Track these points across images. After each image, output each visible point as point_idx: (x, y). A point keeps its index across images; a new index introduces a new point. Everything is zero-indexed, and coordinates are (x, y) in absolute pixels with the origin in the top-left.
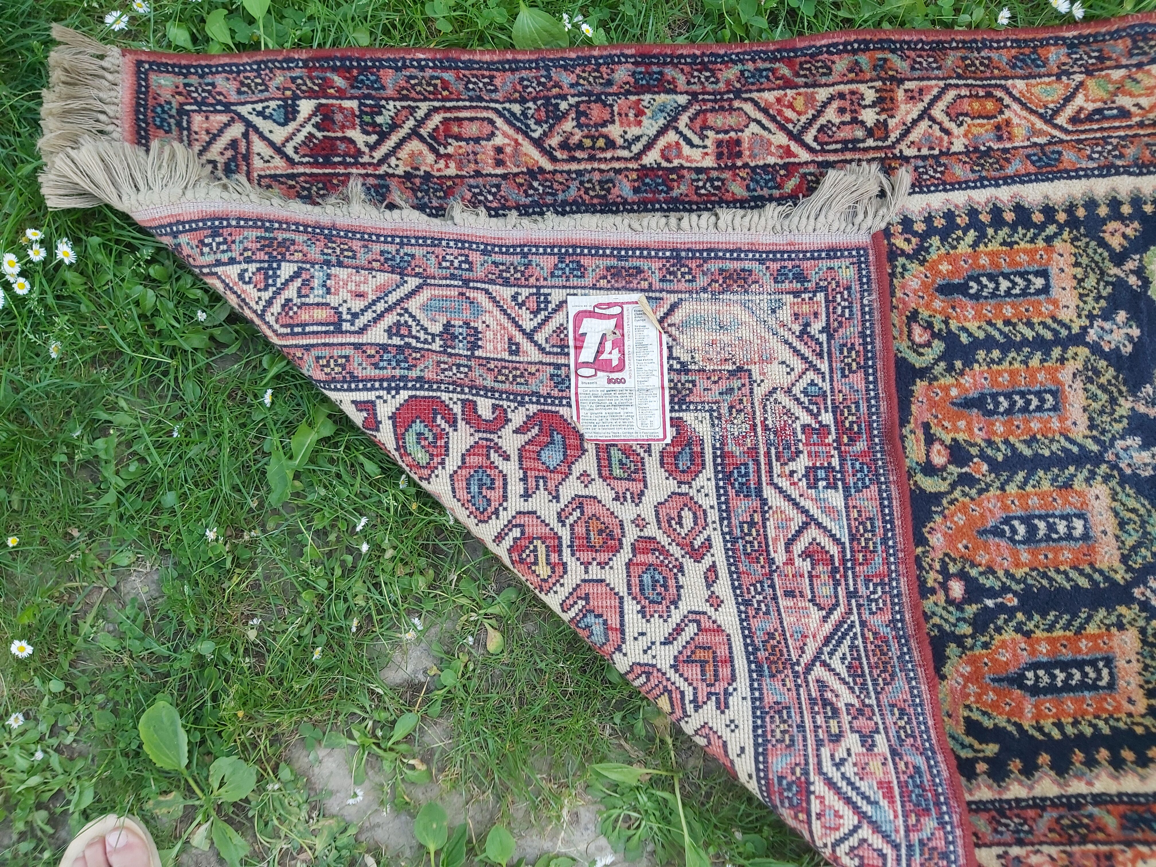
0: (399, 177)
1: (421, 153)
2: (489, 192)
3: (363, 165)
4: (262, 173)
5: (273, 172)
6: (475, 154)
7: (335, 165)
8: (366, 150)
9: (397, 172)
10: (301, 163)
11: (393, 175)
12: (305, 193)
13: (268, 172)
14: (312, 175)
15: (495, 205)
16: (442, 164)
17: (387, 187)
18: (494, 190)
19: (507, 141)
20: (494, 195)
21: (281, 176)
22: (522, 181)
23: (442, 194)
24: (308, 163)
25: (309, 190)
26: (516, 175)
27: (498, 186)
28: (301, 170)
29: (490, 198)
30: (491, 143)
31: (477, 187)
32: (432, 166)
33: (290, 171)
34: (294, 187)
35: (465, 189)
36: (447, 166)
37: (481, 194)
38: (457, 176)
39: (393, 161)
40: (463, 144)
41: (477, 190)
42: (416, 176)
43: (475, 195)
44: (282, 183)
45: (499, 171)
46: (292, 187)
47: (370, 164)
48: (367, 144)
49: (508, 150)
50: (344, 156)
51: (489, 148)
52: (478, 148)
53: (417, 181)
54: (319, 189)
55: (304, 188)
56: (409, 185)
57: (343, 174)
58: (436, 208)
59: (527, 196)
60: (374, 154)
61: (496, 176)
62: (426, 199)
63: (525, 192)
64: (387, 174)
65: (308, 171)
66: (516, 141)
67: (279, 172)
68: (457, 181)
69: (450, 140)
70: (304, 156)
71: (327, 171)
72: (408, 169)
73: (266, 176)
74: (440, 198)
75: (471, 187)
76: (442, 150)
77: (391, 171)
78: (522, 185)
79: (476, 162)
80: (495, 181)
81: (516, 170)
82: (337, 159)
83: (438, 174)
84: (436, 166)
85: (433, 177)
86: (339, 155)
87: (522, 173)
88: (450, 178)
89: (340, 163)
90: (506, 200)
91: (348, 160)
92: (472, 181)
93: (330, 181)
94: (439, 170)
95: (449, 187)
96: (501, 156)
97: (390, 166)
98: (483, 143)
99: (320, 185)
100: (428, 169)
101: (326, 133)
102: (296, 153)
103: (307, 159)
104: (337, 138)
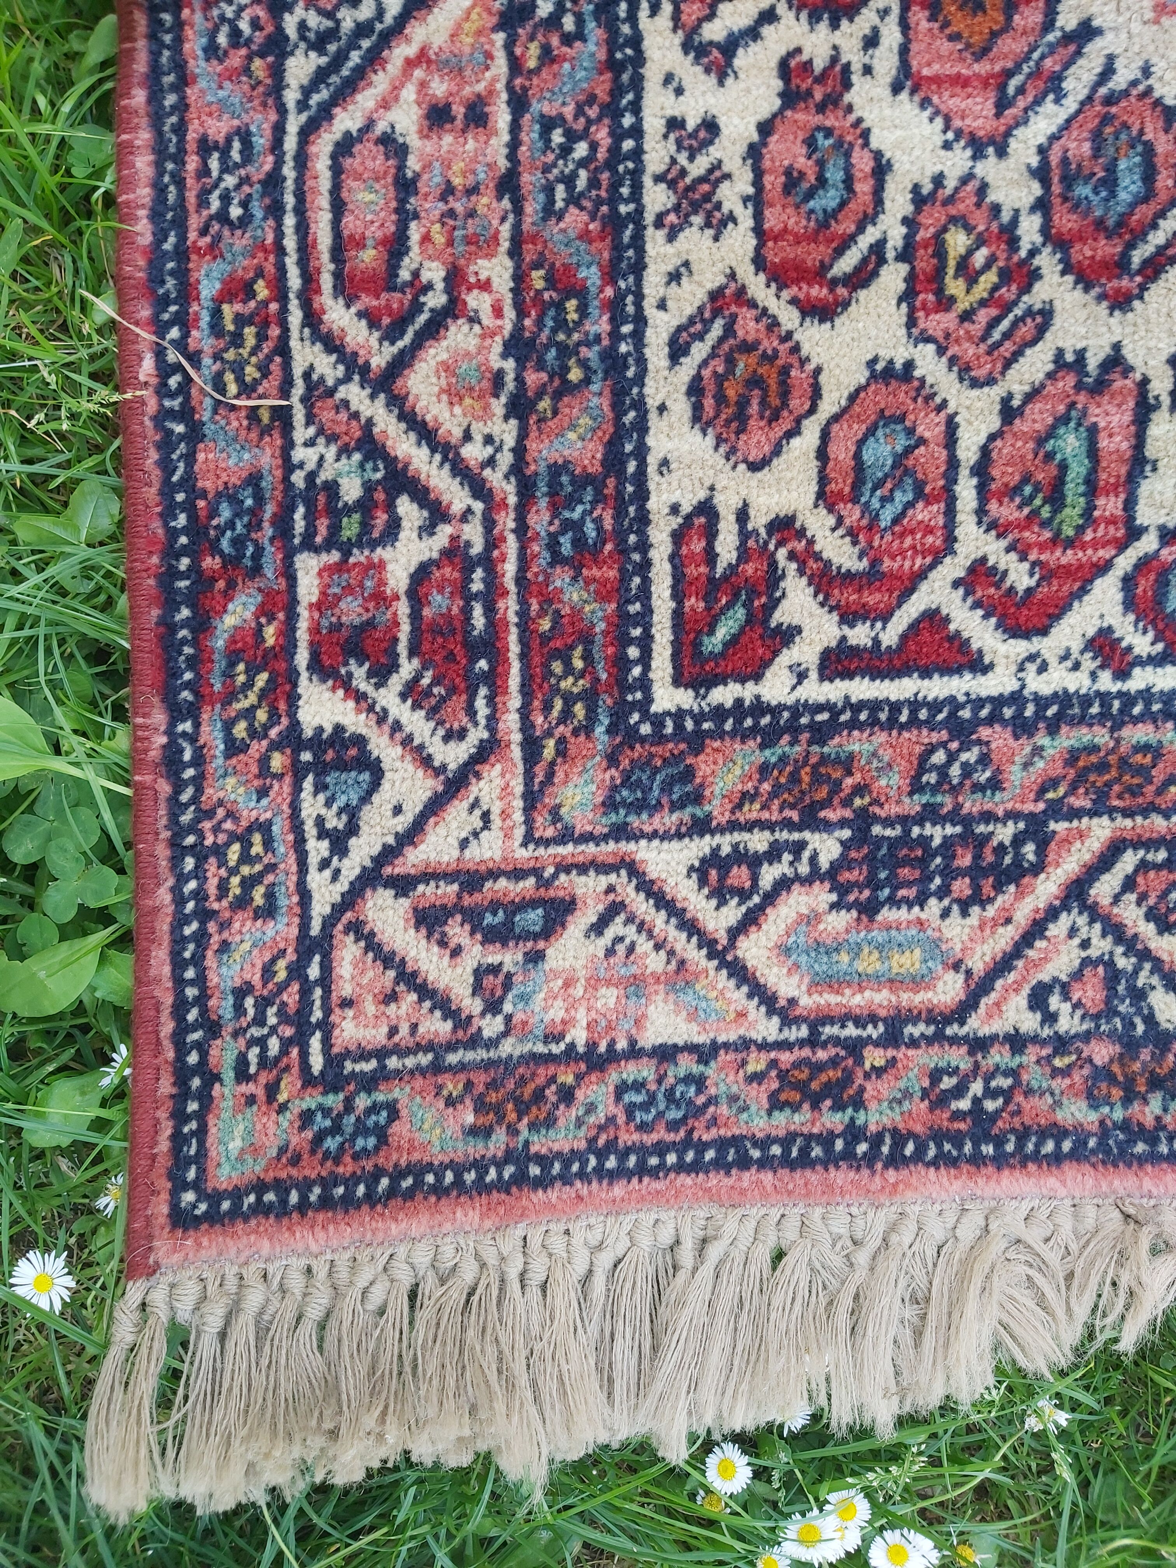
0: (522, 435)
1: (447, 368)
2: (566, 151)
3: (493, 542)
4: (520, 832)
5: (519, 804)
6: (448, 191)
7: (495, 625)
8: (445, 531)
9: (510, 441)
10: (492, 720)
11: (519, 451)
12: (579, 710)
13: (518, 817)
14: (526, 691)
15: (602, 135)
16: (476, 301)
17: (556, 470)
18: (557, 137)
19: (409, 93)
20: (572, 137)
21: (529, 775)
22: (534, 50)
23: (572, 304)
24: (491, 700)
25: (569, 700)
26: (515, 65)
27: (548, 124)
28: (511, 722)
29: (581, 150)
30: (414, 141)
31: (549, 190)
32: (488, 334)
33: (516, 753)
34: (562, 741)
35: (553, 229)
36: (485, 286)
37: (569, 181)
38: (515, 252)
39: (474, 452)
40: (415, 232)
41: (560, 191)
42: (519, 380)
43: (574, 200)
44: (550, 775)
45: (502, 117)
46: (562, 751)
47: (489, 523)
48: (428, 529)
49: (439, 88)
50: (469, 598)
51: (429, 147)
52: (431, 182)
53: (533, 378)
54: (569, 670)
55: (566, 715)
56: (545, 404)
57: (523, 602)
58: (616, 321)
59: (580, 35)
60: (457, 508)
61: (515, 128)
62: (591, 354)
63: (568, 40)
64: (517, 470)
65: (515, 702)
66: (410, 64)
67: (518, 788)
68: (530, 253)
69: (405, 275)
70: (472, 713)
71: (514, 648)
72: (498, 406)
73: (529, 822)
74: (583, 310)
75: (549, 211)
76: (435, 300)
77: (506, 459)
78: (546, 50)
79: (473, 191)
80: (530, 134)
81: (500, 65)
82: (479, 619)
83: (510, 313)
84: (487, 319)
85: (518, 328)
86: (467, 612)
87: (509, 47)
88: (520, 278)
89: (490, 610)
90: (591, 99)
91: (477, 586)
92: (532, 208)
93: (545, 639)
94: (498, 312)
95: (551, 281)
96: (459, 111)
97: (491, 462)
98: (413, 164)
99: (557, 667)
100: (497, 347)
101: (402, 648)
102: (462, 734)
103: (480, 704)
104: (415, 616)
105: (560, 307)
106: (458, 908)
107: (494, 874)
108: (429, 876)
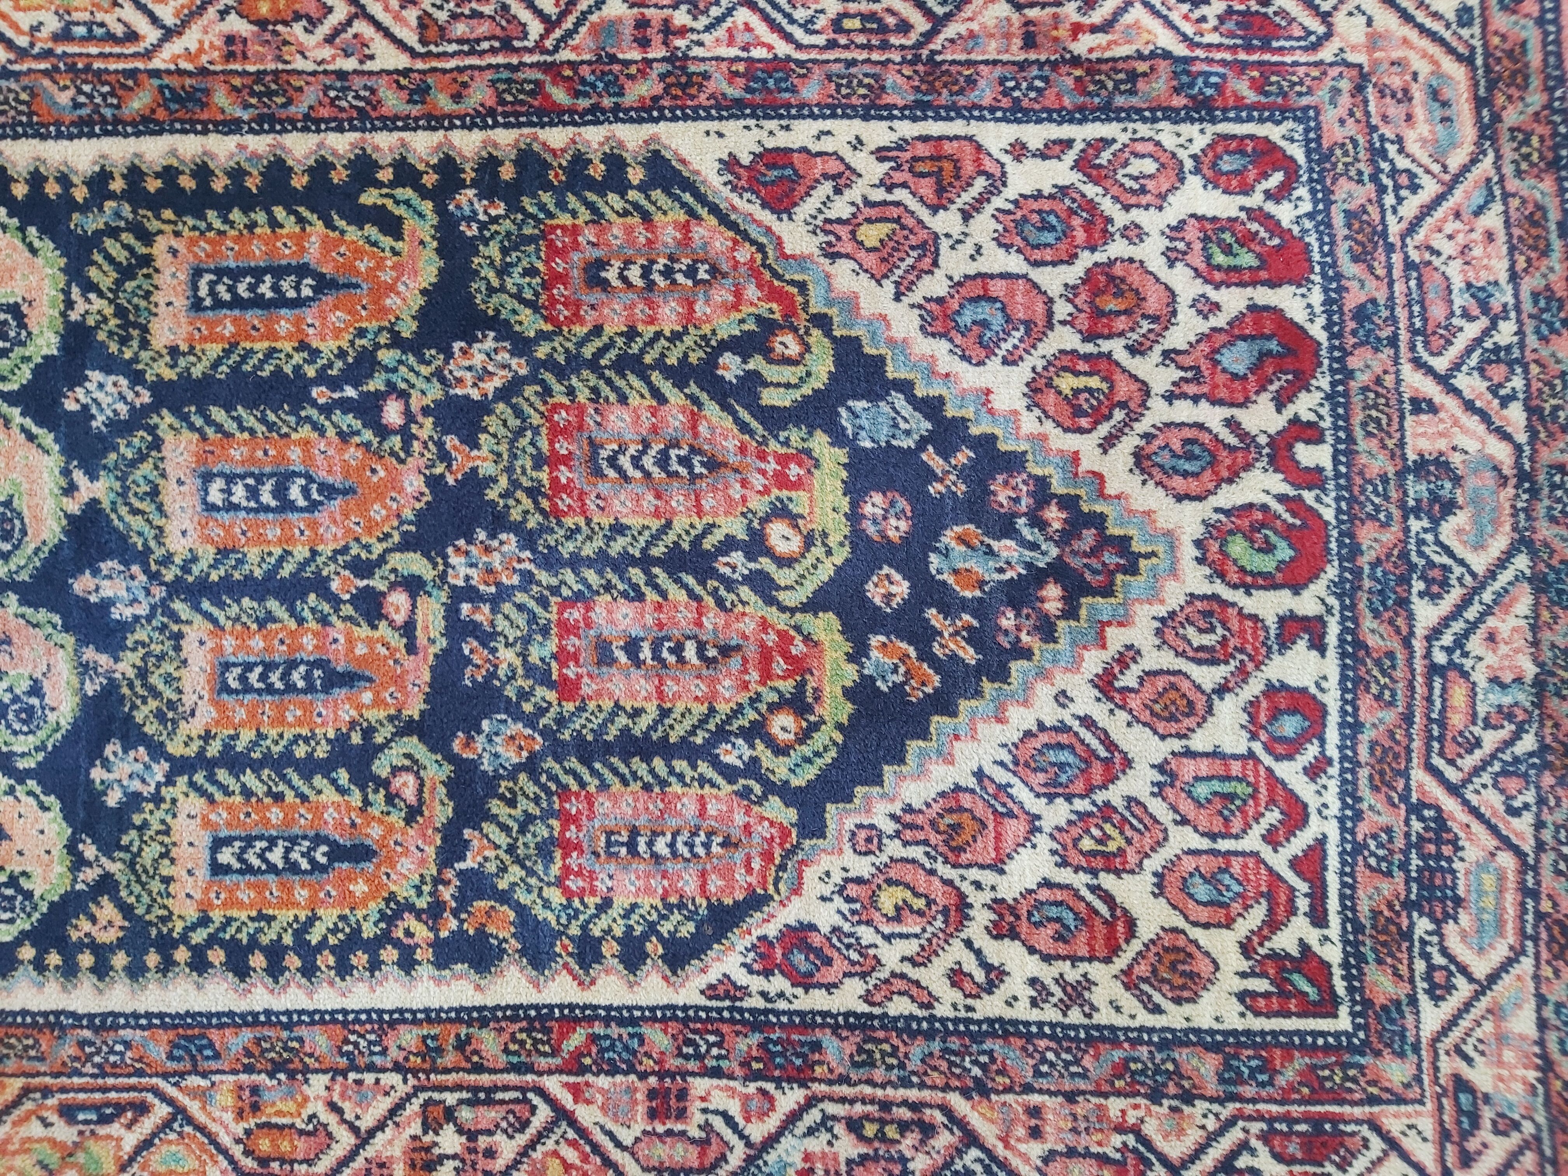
0: (1203, 1097)
1: (1166, 1137)
2: (1052, 1065)
3: (1260, 1117)
4: (1418, 1107)
5: (1403, 1108)
6: (1074, 1130)
7: (1307, 1118)
8: (1254, 1143)
9: (1207, 1105)
10: (1358, 1122)
11: (1212, 1100)
12: (1351, 1072)
13: (1410, 1108)
14: (1341, 1102)
15: (1042, 1043)
16: (1131, 1119)
17: (1222, 1080)
18: (1045, 1068)
19: (1022, 1147)
20: (1044, 1060)
21: (1388, 1102)
22: (999, 1079)
23: (1133, 1066)
24: (1346, 1123)
25: (1346, 1078)
26: (1008, 1090)
27: (1038, 1074)
28: (1358, 1112)
29: (1050, 1056)
30: (1048, 1146)
31: (1073, 1075)
32: (1149, 1111)
33: (1376, 1109)
34: (1368, 1083)
35: (1093, 1074)
36: (1123, 1112)
37: (1067, 1064)
38: (1106, 1095)
39: (1211, 1124)
40: (1095, 1149)
41: (1074, 1069)
42: (1174, 1097)
43: (1077, 1062)
44: (1387, 1090)
45: (1035, 1099)
46: (1373, 1083)
47: (1250, 1118)
48: (1253, 1152)
49: (1021, 1132)
50: (1291, 1133)
51: (1051, 1138)
52: (1070, 1139)
53: (1172, 1089)
54: (1330, 1078)
55: (1354, 1080)
56: (1186, 1084)
57: (1294, 1102)
58: (1142, 1042)
59: (990, 1053)
60: (1241, 1135)
61: (1041, 1091)
62: (1158, 1057)
63: (993, 1060)
64: (1221, 1101)
65: (1347, 1109)
66: (1007, 1145)
67: (1393, 1108)
68: (1106, 1088)
69: (1118, 1156)
70: (1353, 1134)
71: (1319, 1108)
72: (1187, 1109)
73: (1413, 1101)
74: (1136, 1060)
75: (1084, 1076)
76: (1131, 1140)
77: (1216, 1107)
78: (999, 1072)
79: (1074, 1117)
80: (1043, 1083)
81: (1009, 1098)
82: (1302, 1128)
83: (1139, 1100)
84: (1141, 1113)
85: (1145, 1096)
86: (1299, 1134)
87: (998, 1092)
88: (1119, 1093)
89: (1297, 1121)
90: (1024, 1049)
91: (1284, 1127)
92: (1082, 1085)
93: (1313, 1091)
94: (1136, 1107)
95: (1120, 1077)
96: (1033, 1122)
97: (1217, 1115)
98: (1061, 1148)
99: (1328, 1085)
100: (1155, 1108)
101: (1319, 1170)
102: (1365, 1140)
103: (1349, 1128)
104: (1302, 1162)
105: (1133, 1073)
106: (1460, 1145)
107: (1441, 1123)
108: (1442, 1160)
